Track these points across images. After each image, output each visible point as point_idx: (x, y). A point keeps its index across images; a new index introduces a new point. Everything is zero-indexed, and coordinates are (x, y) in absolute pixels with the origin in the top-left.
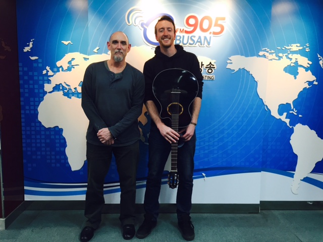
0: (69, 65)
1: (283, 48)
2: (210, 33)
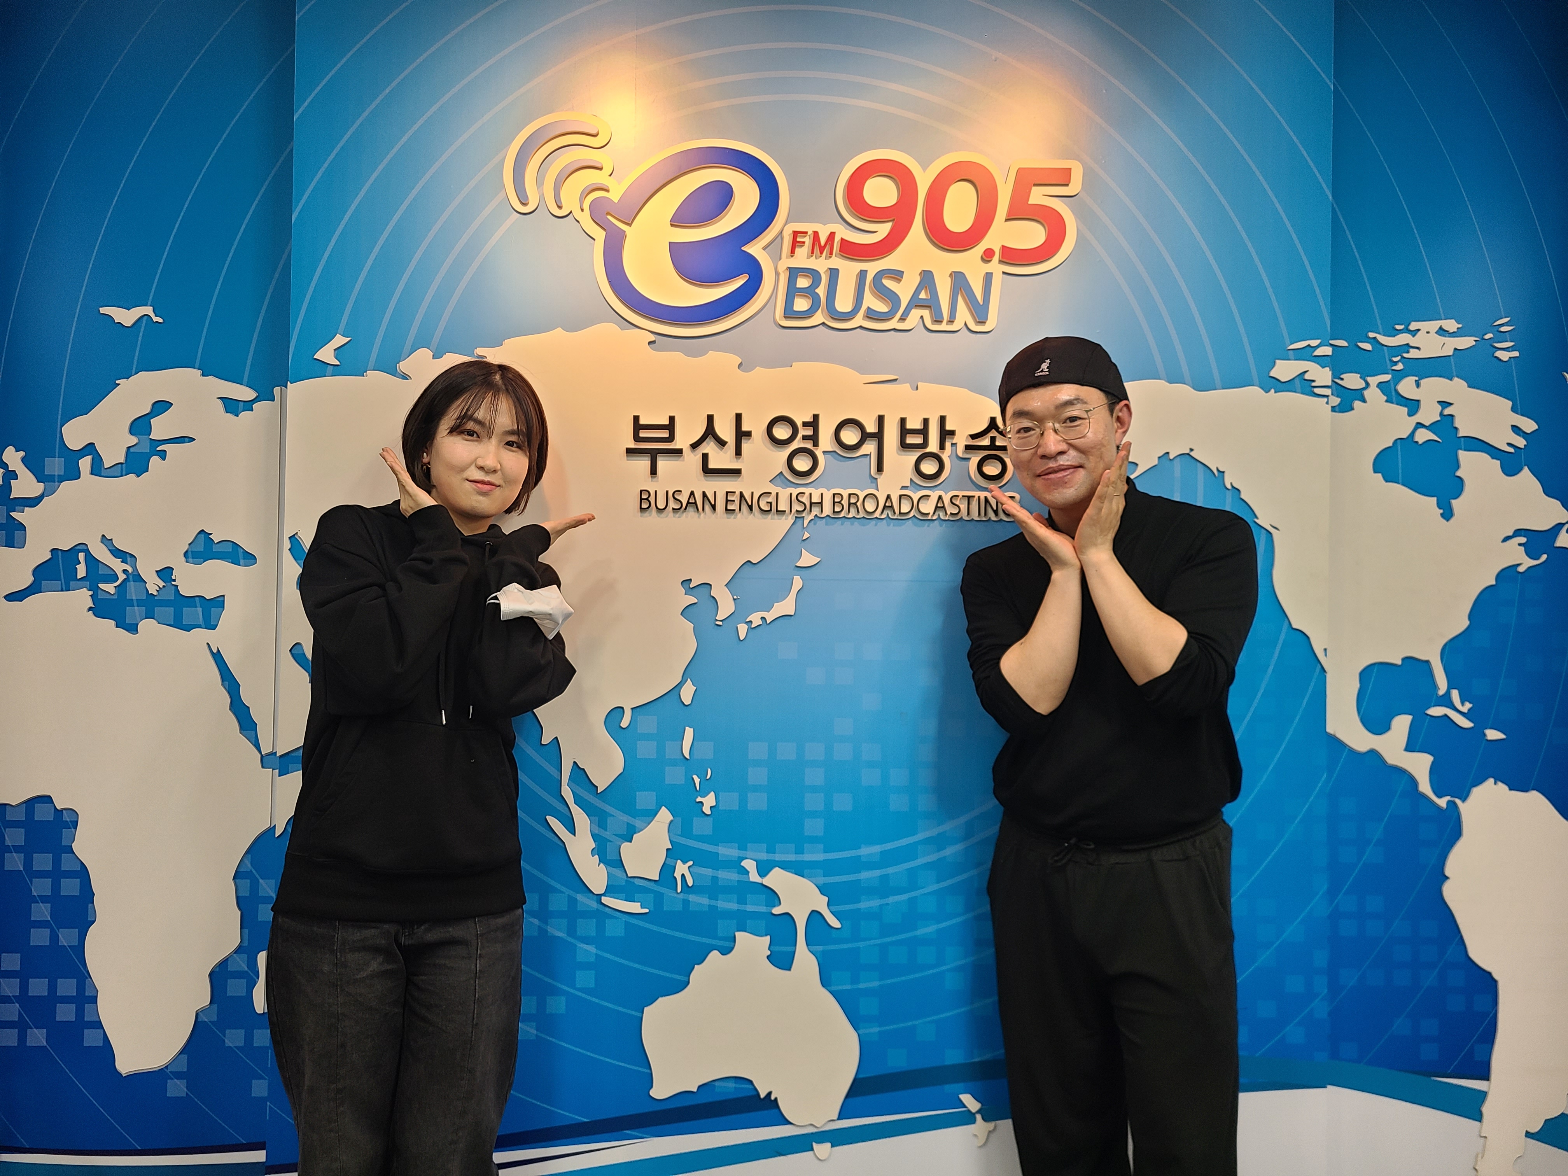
2: (988, 255)
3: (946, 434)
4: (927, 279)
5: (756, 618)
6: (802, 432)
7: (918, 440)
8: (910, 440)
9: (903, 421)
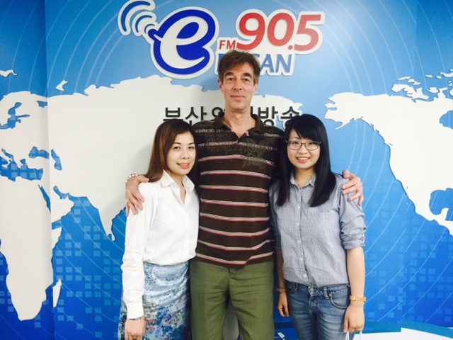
0: (9, 116)
1: (439, 77)
2: (290, 47)
3: (274, 113)
4: (268, 57)
7: (264, 115)
8: (262, 115)
9: (259, 108)
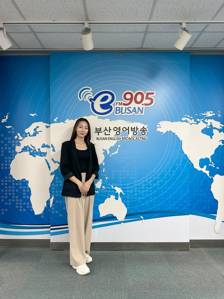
0: (34, 132)
1: (200, 115)
2: (143, 104)
3: (137, 129)
4: (135, 108)
5: (112, 154)
6: (118, 129)
8: (132, 130)
9: (132, 127)
